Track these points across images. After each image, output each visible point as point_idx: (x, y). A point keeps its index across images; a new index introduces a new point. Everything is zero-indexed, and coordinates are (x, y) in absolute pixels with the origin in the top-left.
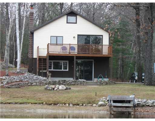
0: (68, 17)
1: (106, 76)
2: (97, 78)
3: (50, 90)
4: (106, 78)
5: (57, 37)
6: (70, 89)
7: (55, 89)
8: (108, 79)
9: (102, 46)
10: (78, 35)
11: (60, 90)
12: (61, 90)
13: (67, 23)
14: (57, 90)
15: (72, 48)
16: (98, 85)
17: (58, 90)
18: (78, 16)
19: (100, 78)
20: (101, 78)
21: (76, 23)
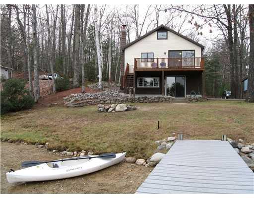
0: (159, 33)
1: (199, 93)
2: (189, 94)
3: (102, 112)
4: (199, 94)
5: (147, 53)
6: (135, 109)
7: (109, 111)
8: (201, 96)
9: (194, 58)
10: (169, 51)
11: (116, 112)
12: (119, 111)
13: (158, 39)
14: (111, 112)
15: (163, 64)
16: (186, 102)
17: (113, 111)
18: (168, 32)
19: (192, 94)
20: (194, 94)
21: (167, 39)
